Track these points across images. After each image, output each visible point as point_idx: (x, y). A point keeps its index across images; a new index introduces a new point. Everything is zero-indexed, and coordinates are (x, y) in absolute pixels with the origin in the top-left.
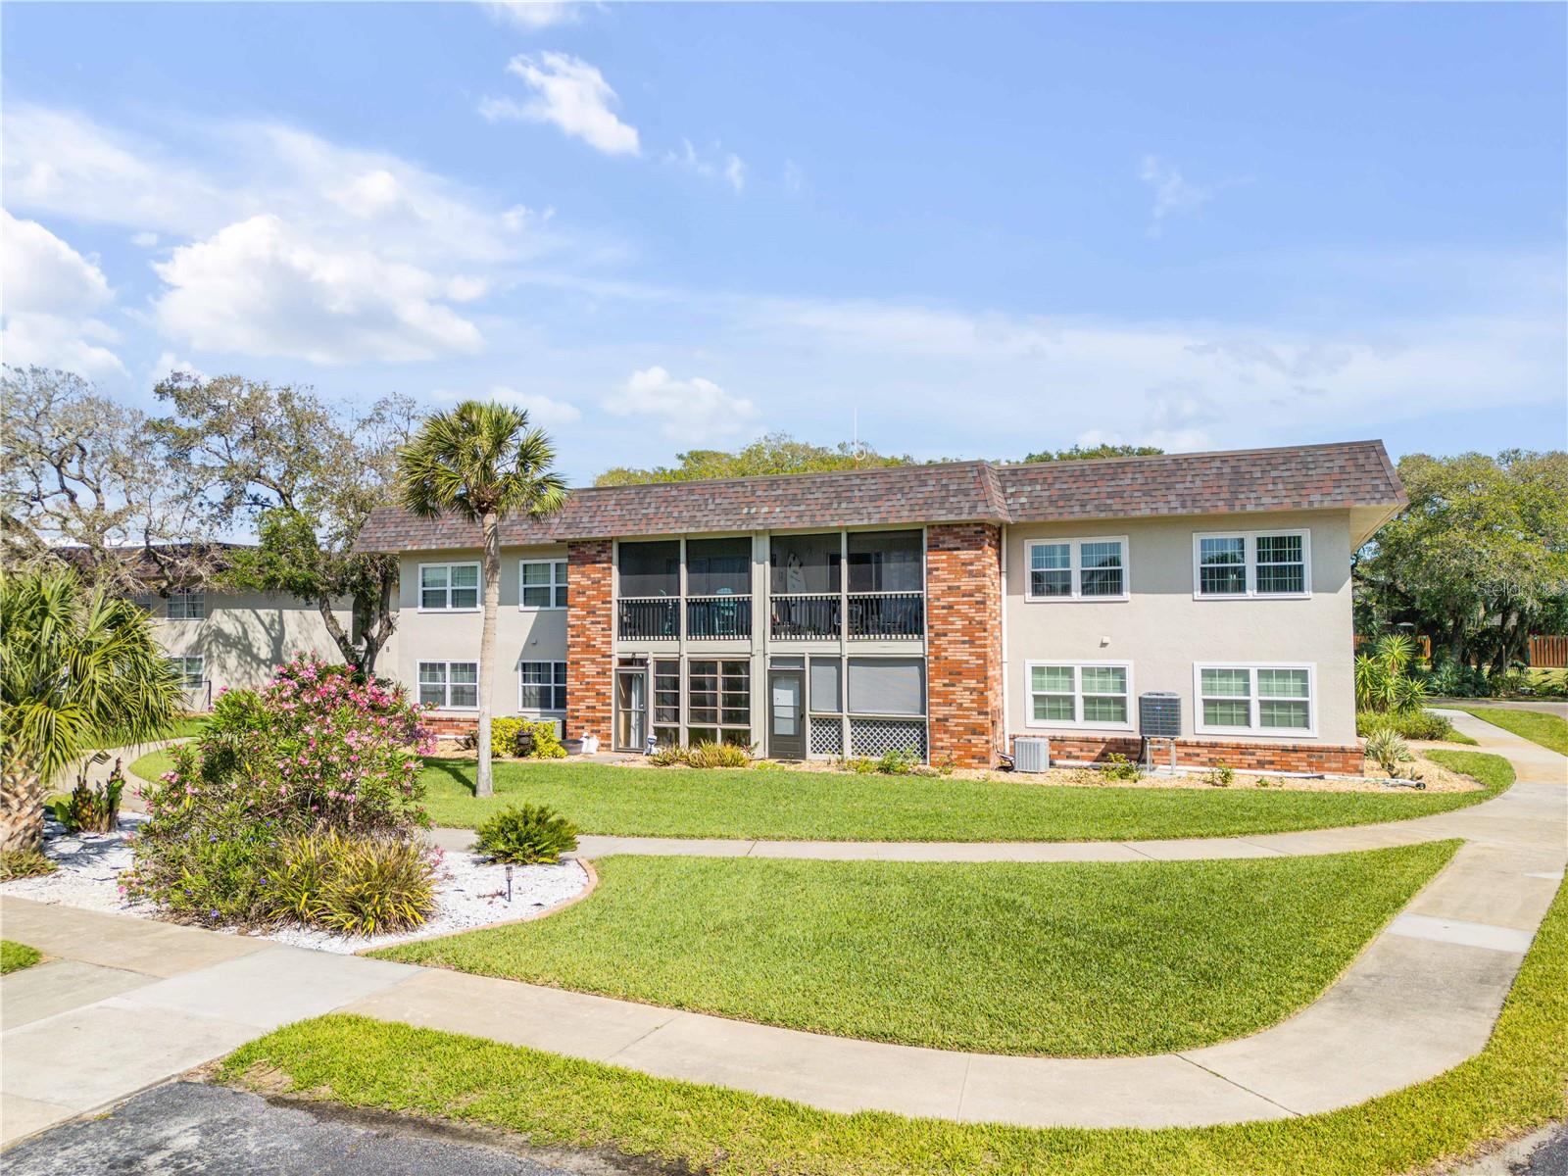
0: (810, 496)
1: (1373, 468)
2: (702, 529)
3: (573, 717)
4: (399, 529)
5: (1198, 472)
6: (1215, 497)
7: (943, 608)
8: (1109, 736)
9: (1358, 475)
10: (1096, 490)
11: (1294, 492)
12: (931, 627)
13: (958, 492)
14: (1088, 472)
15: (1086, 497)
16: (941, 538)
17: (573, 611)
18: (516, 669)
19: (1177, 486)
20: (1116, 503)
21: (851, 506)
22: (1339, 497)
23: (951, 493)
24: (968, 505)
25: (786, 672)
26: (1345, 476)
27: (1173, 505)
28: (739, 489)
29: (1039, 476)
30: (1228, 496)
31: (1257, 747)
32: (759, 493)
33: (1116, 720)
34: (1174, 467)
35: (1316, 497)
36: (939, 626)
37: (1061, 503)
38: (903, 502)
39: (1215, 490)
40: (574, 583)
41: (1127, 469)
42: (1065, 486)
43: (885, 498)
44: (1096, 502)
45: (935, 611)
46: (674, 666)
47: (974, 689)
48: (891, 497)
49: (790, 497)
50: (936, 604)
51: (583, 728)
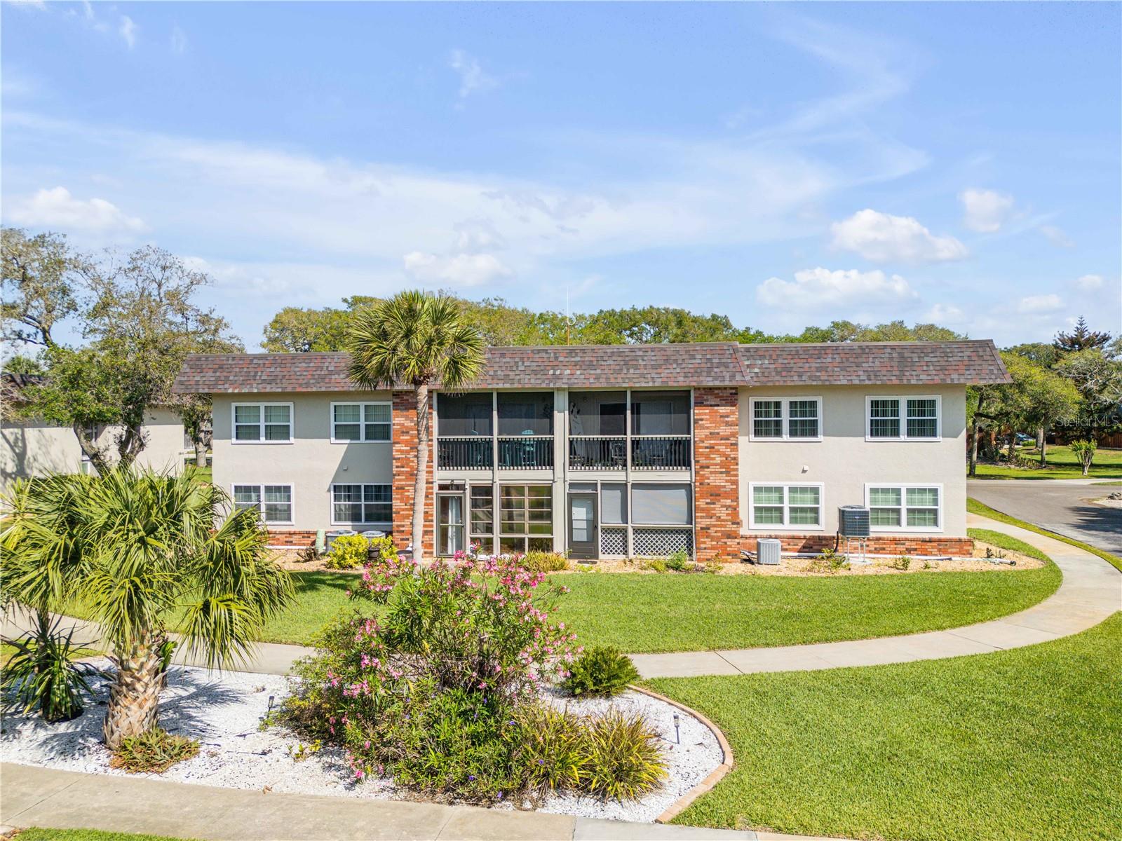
0: (603, 363)
1: (989, 358)
2: (516, 386)
3: (398, 531)
4: (218, 374)
5: (875, 355)
6: (889, 374)
7: (706, 448)
8: (808, 534)
9: (980, 362)
10: (807, 365)
11: (941, 372)
12: (697, 462)
13: (720, 365)
14: (801, 352)
15: (801, 370)
16: (705, 397)
17: (397, 447)
18: (329, 491)
19: (864, 365)
20: (823, 375)
21: (638, 371)
22: (969, 377)
23: (715, 365)
24: (728, 374)
25: (583, 495)
26: (972, 363)
27: (862, 378)
28: (544, 355)
29: (766, 353)
30: (898, 373)
31: (907, 539)
32: (561, 359)
33: (811, 523)
34: (859, 351)
35: (955, 376)
36: (703, 461)
37: (784, 374)
38: (678, 370)
39: (889, 369)
40: (398, 424)
41: (828, 351)
42: (786, 361)
43: (664, 367)
44: (809, 374)
45: (701, 450)
46: (488, 490)
47: (730, 506)
48: (668, 366)
49: (588, 363)
50: (701, 445)
51: (408, 539)
